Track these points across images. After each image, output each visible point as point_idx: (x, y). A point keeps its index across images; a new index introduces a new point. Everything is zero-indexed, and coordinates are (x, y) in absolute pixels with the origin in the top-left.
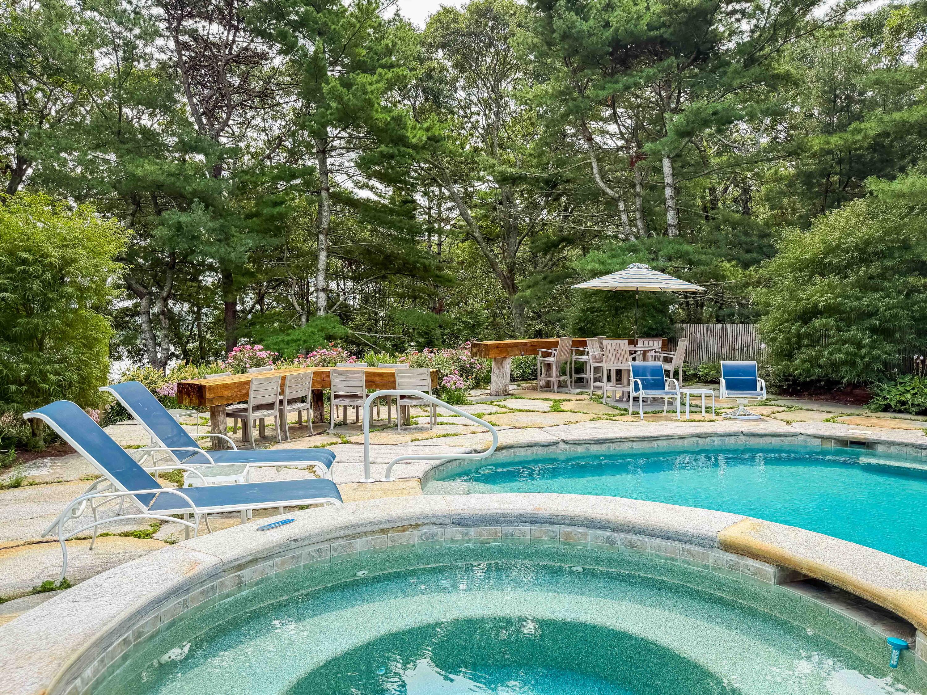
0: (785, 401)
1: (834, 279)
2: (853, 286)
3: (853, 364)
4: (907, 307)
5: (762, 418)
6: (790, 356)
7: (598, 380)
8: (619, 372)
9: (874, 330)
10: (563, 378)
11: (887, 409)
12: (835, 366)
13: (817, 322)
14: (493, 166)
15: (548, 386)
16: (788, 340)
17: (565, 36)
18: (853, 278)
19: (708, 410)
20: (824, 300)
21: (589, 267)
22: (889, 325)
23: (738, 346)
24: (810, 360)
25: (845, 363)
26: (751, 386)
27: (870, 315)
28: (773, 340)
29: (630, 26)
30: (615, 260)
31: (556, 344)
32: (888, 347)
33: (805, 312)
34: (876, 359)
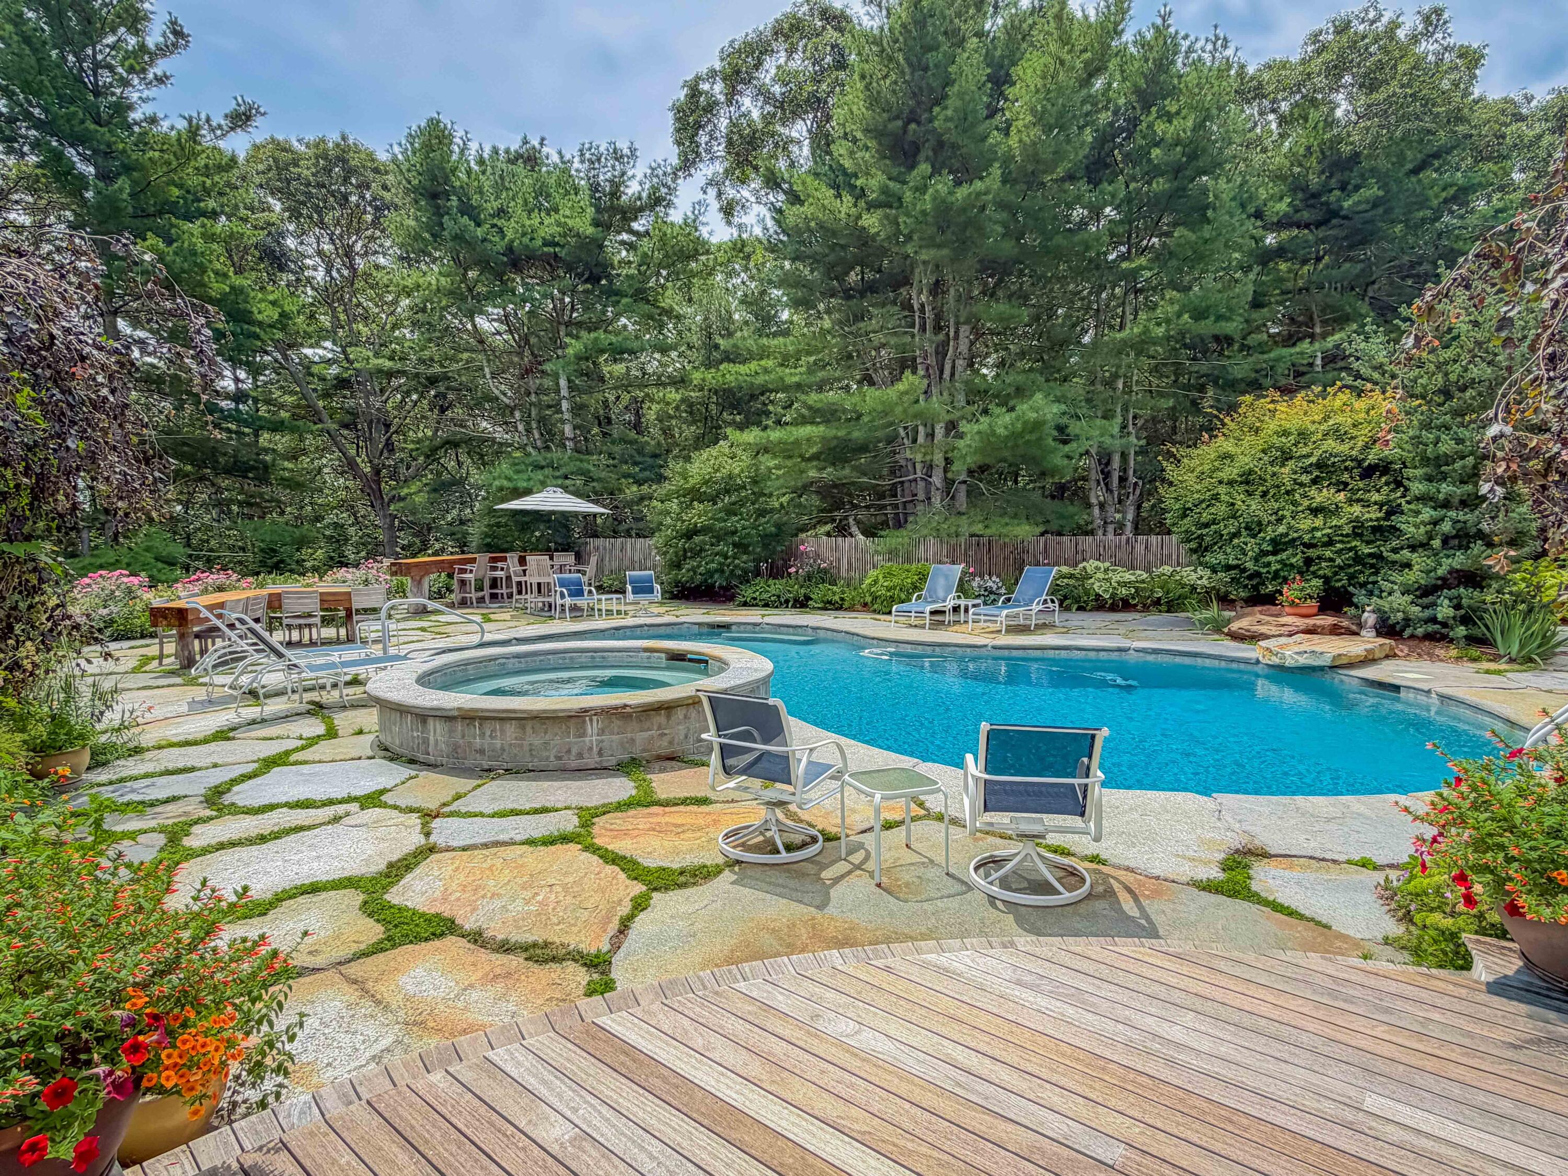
0: (676, 602)
1: (708, 506)
2: (720, 511)
3: (722, 571)
4: (756, 528)
5: (659, 615)
6: (678, 566)
7: (520, 593)
8: (539, 584)
9: (735, 545)
10: (480, 594)
11: (745, 604)
12: (711, 573)
13: (697, 539)
14: (368, 359)
15: (464, 603)
16: (676, 553)
17: (456, 238)
18: (720, 505)
19: (619, 612)
20: (701, 522)
21: (497, 483)
22: (745, 541)
23: (636, 559)
24: (693, 570)
25: (716, 571)
26: (651, 590)
27: (734, 533)
28: (665, 553)
29: (526, 240)
30: (521, 476)
31: (473, 560)
32: (745, 557)
33: (688, 530)
34: (736, 566)
